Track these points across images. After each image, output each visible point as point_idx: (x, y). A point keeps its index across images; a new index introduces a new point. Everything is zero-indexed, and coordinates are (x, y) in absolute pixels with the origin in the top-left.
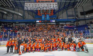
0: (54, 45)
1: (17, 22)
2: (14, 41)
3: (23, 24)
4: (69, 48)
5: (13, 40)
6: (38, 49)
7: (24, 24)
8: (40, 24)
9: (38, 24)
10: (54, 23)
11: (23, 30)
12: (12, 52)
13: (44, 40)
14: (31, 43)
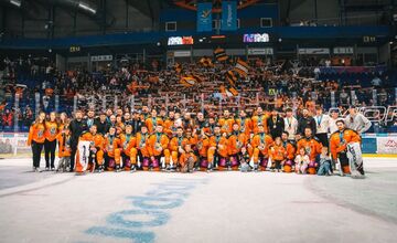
0: (221, 146)
1: (73, 49)
2: (54, 125)
3: (102, 58)
4: (289, 162)
5: (52, 120)
6: (152, 158)
7: (109, 58)
8: (187, 54)
9: (178, 54)
10: (263, 51)
11: (104, 88)
12: (53, 166)
13: (179, 122)
14: (123, 136)
